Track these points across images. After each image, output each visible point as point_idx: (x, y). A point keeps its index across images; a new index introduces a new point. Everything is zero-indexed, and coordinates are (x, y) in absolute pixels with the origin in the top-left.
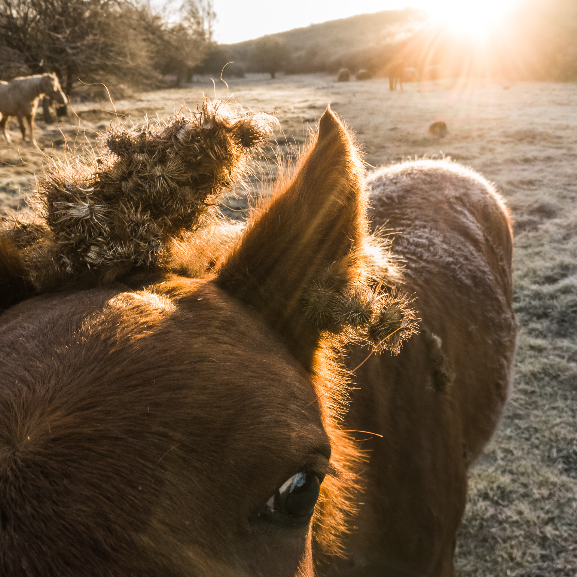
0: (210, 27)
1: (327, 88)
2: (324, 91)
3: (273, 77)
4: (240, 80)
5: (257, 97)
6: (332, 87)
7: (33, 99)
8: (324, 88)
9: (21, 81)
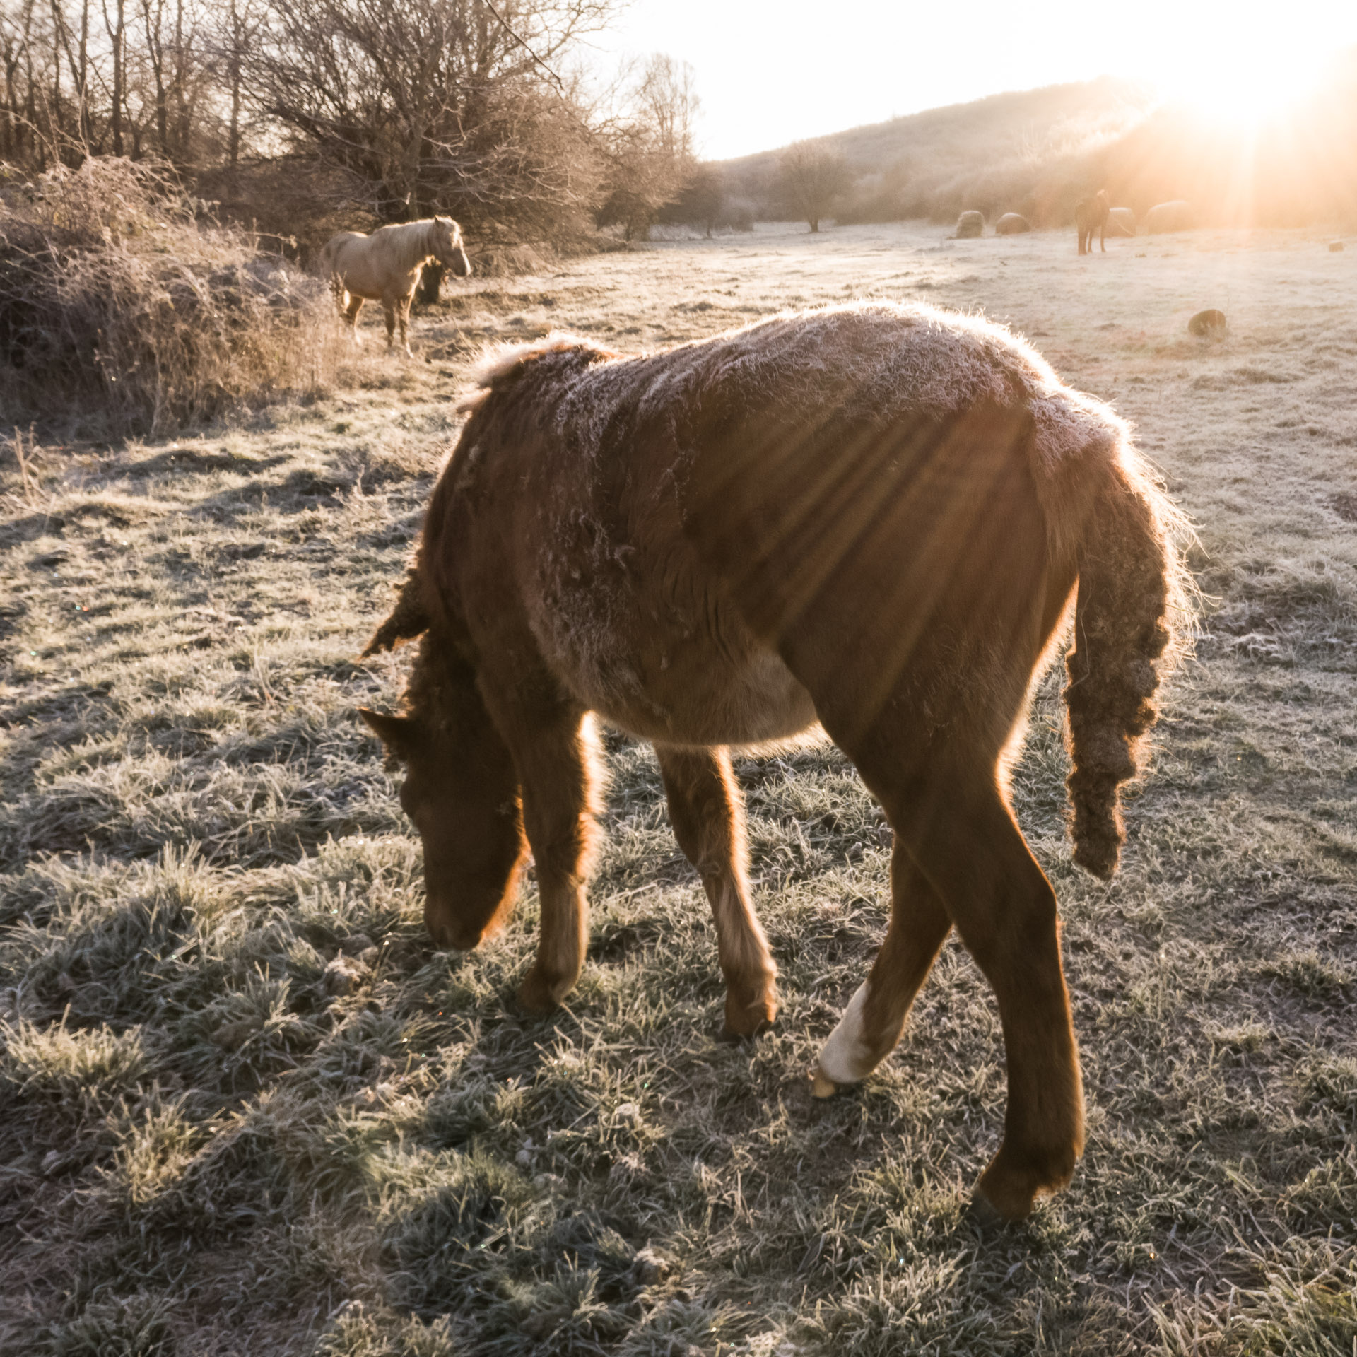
0: (685, 126)
1: (941, 250)
2: (937, 256)
3: (815, 229)
4: (746, 235)
5: (798, 267)
6: (951, 248)
7: (414, 265)
8: (932, 250)
9: (395, 230)
